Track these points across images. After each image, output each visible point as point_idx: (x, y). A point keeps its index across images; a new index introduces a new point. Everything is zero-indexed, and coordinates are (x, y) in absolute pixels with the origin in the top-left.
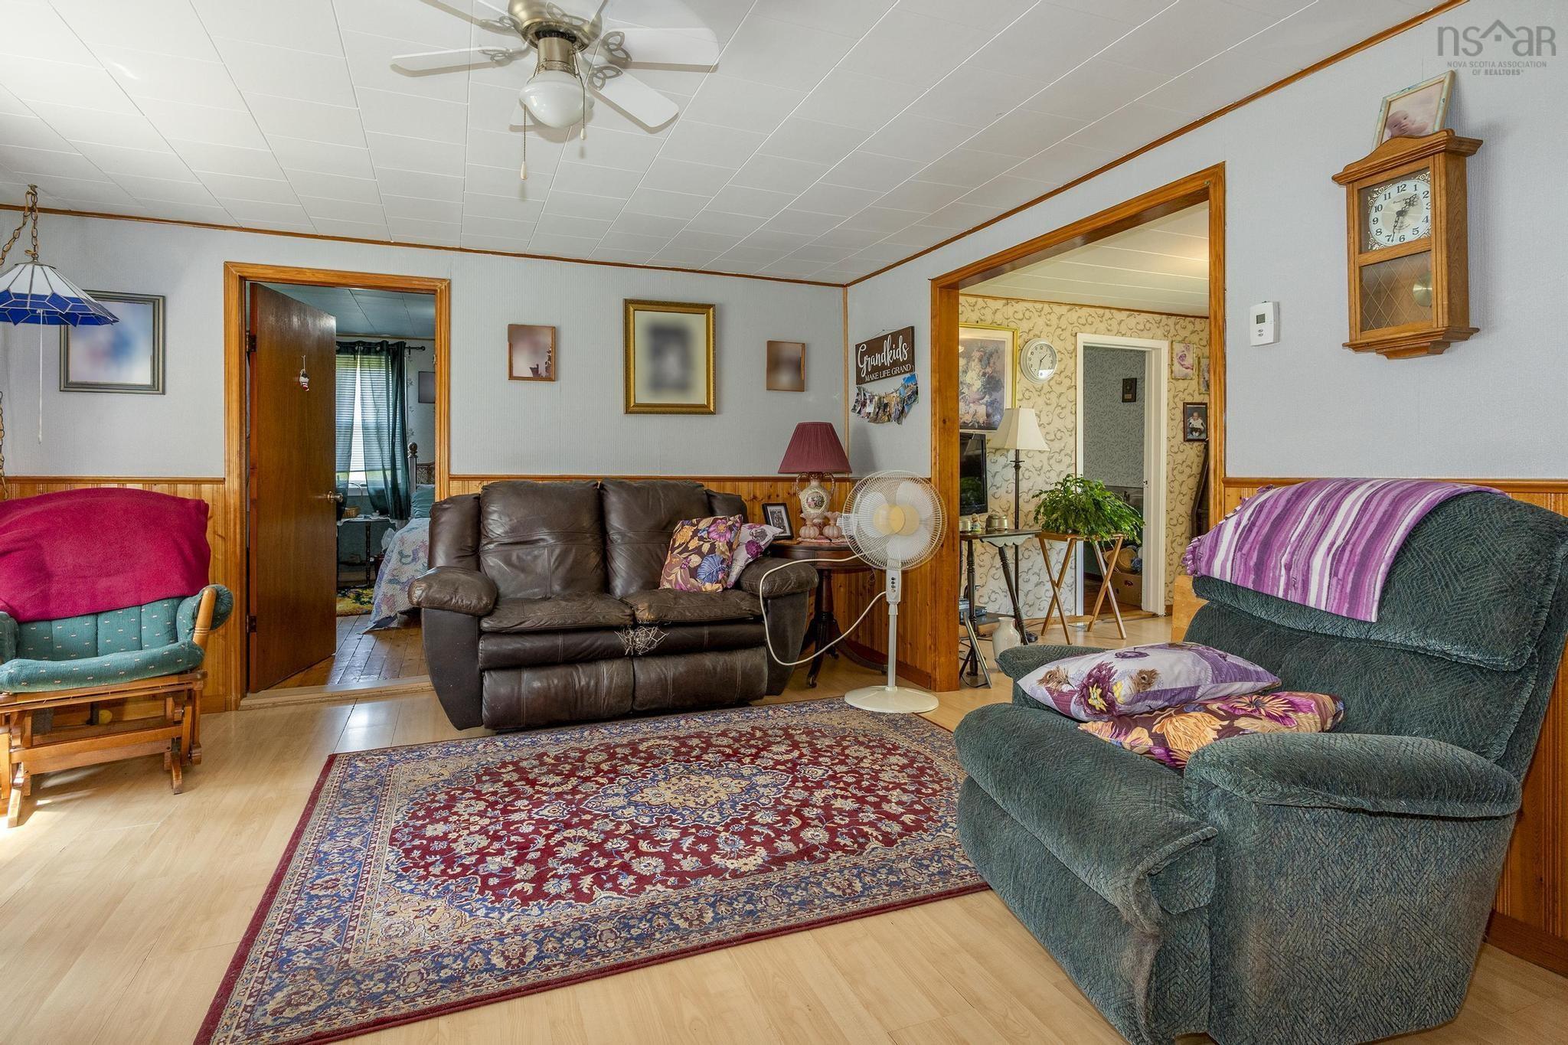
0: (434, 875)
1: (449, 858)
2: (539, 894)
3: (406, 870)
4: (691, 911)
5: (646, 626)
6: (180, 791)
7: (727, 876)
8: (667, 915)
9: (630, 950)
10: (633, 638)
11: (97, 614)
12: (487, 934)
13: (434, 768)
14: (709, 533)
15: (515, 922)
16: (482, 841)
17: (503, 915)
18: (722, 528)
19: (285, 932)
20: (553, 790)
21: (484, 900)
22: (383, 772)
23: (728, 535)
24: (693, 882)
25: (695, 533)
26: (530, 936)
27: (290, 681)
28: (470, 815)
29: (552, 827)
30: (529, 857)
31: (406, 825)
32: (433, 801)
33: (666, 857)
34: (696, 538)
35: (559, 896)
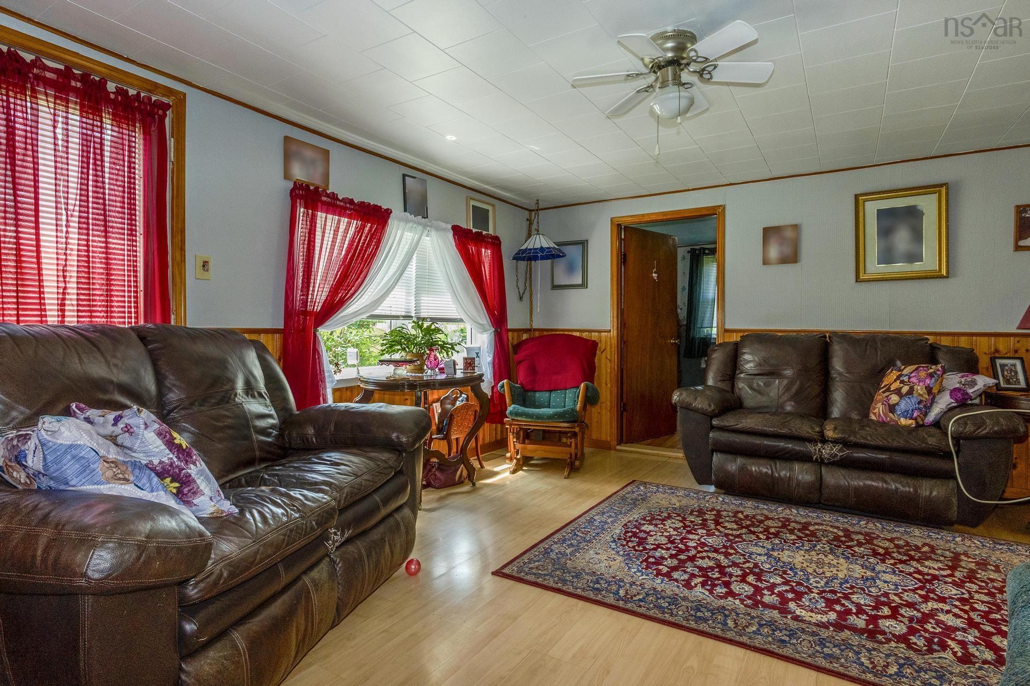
0: (629, 547)
1: (642, 542)
2: (668, 575)
3: (619, 539)
4: (743, 621)
5: (832, 442)
6: (567, 477)
7: (789, 617)
8: (726, 616)
9: (688, 620)
10: (819, 449)
11: (551, 391)
12: (628, 580)
13: (674, 500)
14: (910, 378)
15: (644, 581)
16: (664, 540)
17: (642, 575)
18: (923, 374)
19: (556, 543)
20: (726, 531)
21: (640, 566)
22: (649, 495)
23: (928, 381)
24: (761, 609)
25: (898, 378)
26: (645, 590)
27: (644, 442)
28: (670, 527)
29: (706, 548)
30: (679, 557)
31: (637, 521)
32: (659, 515)
33: (758, 590)
34: (898, 381)
35: (676, 580)
